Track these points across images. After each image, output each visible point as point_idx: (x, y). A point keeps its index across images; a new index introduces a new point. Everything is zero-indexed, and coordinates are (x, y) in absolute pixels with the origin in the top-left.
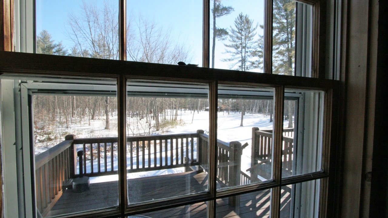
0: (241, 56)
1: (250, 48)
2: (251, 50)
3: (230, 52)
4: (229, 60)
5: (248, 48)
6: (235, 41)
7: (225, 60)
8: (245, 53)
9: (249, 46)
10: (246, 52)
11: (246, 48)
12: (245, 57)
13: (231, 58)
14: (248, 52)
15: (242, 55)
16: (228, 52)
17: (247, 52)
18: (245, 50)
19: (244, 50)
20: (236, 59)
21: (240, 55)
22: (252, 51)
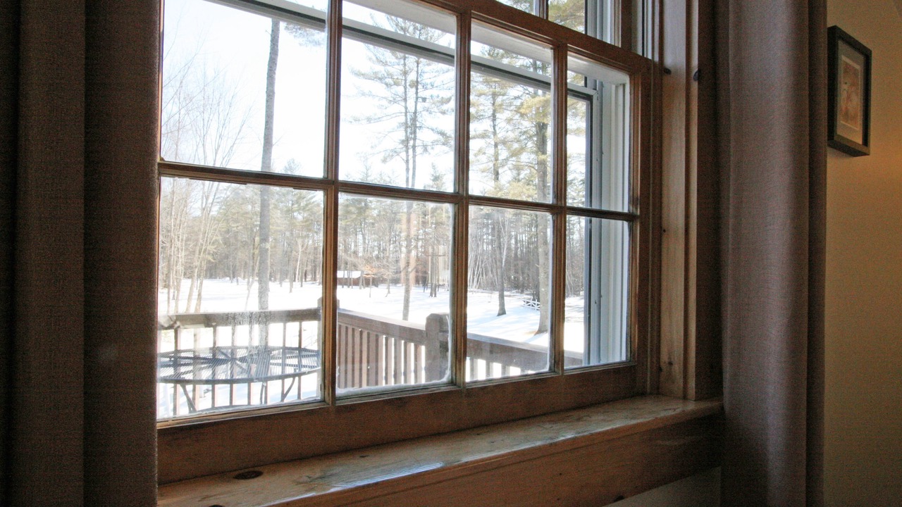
0: (404, 110)
1: (432, 86)
2: (435, 92)
3: (370, 94)
4: (369, 120)
5: (425, 88)
6: (385, 64)
7: (357, 120)
8: (416, 103)
9: (428, 81)
10: (420, 100)
11: (420, 87)
12: (415, 113)
13: (375, 115)
14: (427, 100)
15: (406, 108)
16: (363, 94)
17: (424, 100)
18: (417, 93)
19: (412, 92)
20: (389, 117)
21: (399, 108)
22: (438, 96)
